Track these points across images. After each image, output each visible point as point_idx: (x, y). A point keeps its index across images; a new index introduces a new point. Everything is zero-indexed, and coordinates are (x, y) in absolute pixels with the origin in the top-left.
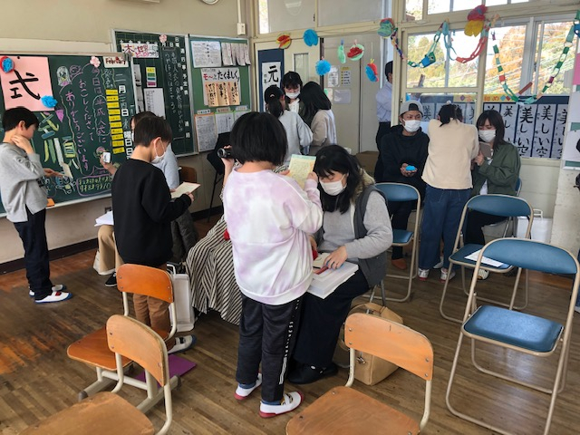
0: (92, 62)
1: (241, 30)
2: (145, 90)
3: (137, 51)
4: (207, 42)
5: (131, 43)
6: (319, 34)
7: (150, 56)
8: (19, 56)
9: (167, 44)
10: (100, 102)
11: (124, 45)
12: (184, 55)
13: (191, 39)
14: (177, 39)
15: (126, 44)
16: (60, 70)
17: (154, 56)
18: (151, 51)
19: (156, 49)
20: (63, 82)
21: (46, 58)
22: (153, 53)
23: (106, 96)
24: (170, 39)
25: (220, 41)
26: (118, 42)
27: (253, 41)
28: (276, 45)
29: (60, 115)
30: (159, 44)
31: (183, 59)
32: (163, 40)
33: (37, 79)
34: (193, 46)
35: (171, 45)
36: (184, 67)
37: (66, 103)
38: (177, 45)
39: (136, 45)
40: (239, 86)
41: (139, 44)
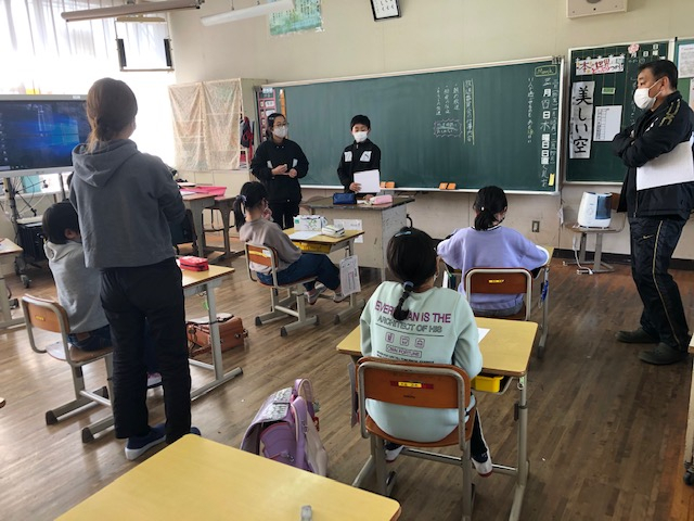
2: (597, 108)
3: (595, 67)
5: (588, 60)
7: (611, 71)
9: (639, 53)
11: (579, 63)
13: (679, 43)
14: (656, 47)
15: (582, 62)
17: (617, 70)
18: (613, 64)
19: (621, 62)
22: (615, 67)
24: (643, 47)
26: (573, 61)
30: (628, 56)
32: (633, 51)
34: (681, 52)
35: (646, 54)
38: (655, 53)
39: (594, 61)
41: (600, 59)
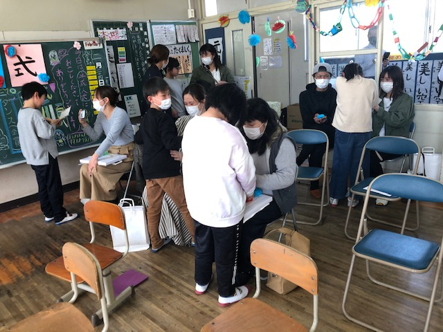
0: (75, 46)
1: (191, 14)
2: (118, 65)
3: (110, 35)
4: (164, 26)
5: (105, 30)
6: (251, 14)
7: (120, 39)
8: (19, 44)
9: (133, 28)
10: (82, 76)
11: (100, 32)
12: (147, 36)
13: (151, 24)
14: (141, 25)
16: (52, 54)
17: (123, 39)
18: (121, 35)
19: (125, 33)
20: (54, 62)
21: (40, 45)
22: (122, 37)
23: (86, 71)
24: (136, 25)
25: (175, 24)
26: (95, 30)
27: (201, 22)
28: (217, 25)
29: (53, 87)
30: (128, 29)
31: (146, 39)
32: (130, 25)
33: (34, 61)
34: (153, 29)
35: (137, 29)
36: (147, 46)
37: (57, 78)
38: (141, 29)
39: (109, 31)
40: (191, 58)
41: (112, 30)
